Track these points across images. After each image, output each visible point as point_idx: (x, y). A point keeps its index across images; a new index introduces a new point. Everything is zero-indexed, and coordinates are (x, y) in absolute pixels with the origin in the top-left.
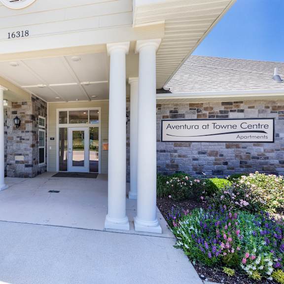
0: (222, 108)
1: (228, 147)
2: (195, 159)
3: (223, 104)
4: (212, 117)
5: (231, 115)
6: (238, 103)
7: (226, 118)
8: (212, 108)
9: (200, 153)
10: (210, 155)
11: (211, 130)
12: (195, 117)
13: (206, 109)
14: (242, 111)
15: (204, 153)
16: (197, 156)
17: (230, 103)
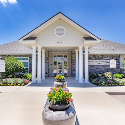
0: (101, 57)
1: (103, 67)
2: (95, 70)
3: (101, 55)
4: (99, 59)
5: (103, 58)
6: (105, 55)
7: (102, 59)
8: (99, 56)
9: (96, 68)
10: (99, 69)
11: (99, 62)
12: (95, 59)
13: (97, 57)
14: (106, 57)
15: (97, 68)
16: (95, 69)
17: (103, 55)
